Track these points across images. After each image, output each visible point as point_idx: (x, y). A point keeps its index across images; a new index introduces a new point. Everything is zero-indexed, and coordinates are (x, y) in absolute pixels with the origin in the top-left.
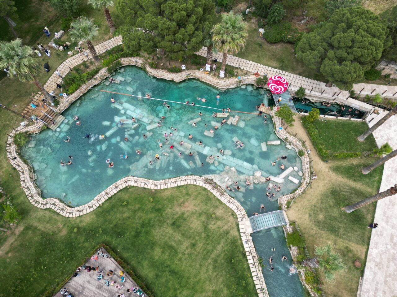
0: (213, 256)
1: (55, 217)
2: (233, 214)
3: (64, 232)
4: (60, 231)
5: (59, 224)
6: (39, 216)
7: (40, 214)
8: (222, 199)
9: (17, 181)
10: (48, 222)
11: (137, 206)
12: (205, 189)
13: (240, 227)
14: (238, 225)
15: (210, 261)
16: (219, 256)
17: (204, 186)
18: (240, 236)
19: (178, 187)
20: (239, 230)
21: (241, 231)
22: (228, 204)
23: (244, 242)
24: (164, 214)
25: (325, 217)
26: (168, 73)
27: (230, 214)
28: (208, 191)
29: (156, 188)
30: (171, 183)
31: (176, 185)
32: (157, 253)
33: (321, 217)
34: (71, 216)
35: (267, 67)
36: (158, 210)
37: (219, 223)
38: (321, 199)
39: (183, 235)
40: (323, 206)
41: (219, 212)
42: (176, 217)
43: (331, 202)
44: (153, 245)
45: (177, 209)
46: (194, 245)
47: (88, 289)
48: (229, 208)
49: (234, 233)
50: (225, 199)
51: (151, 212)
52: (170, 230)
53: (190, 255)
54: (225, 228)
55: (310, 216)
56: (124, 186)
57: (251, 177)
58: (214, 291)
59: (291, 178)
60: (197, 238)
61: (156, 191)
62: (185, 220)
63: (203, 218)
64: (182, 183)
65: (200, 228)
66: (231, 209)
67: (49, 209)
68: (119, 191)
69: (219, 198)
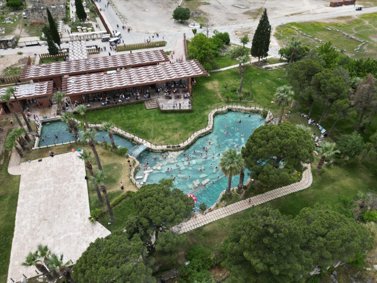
0: (152, 131)
4: (211, 106)
6: (222, 105)
10: (217, 106)
11: (196, 125)
18: (147, 141)
23: (144, 140)
24: (183, 129)
25: (113, 168)
31: (190, 138)
34: (213, 110)
35: (210, 222)
39: (169, 129)
42: (178, 131)
45: (180, 133)
46: (162, 129)
49: (150, 140)
51: (188, 126)
56: (208, 126)
59: (141, 177)
61: (195, 132)
64: (188, 140)
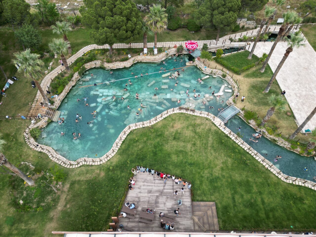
0: (209, 145)
1: (90, 168)
2: (207, 119)
3: (103, 174)
4: (99, 175)
5: (96, 171)
6: (77, 173)
7: (77, 171)
8: (196, 114)
9: (47, 159)
10: (87, 174)
11: (145, 139)
12: (182, 113)
13: (215, 123)
14: (213, 123)
15: (209, 148)
16: (213, 143)
17: (180, 112)
18: (219, 128)
19: (165, 118)
20: (215, 125)
21: (217, 125)
22: (200, 115)
23: (223, 130)
24: (165, 136)
25: (257, 100)
26: (121, 63)
27: (205, 119)
28: (184, 114)
29: (151, 125)
30: (159, 118)
31: (163, 118)
32: (174, 158)
33: (255, 100)
34: (101, 163)
35: (179, 42)
36: (160, 135)
37: (202, 127)
38: (249, 92)
39: (184, 142)
40: (253, 95)
41: (198, 121)
42: (173, 134)
43: (255, 92)
44: (169, 155)
45: (172, 130)
46: (194, 144)
47: (142, 197)
48: (202, 117)
49: (213, 128)
50: (197, 113)
51: (156, 138)
52: (174, 143)
53: (195, 150)
54: (207, 128)
55: (249, 102)
56: (129, 131)
57: (204, 99)
58: (223, 163)
59: (226, 91)
60: (194, 140)
61: (152, 126)
62: (180, 133)
63: (191, 128)
64: (166, 116)
65: (192, 134)
66: (204, 117)
67: (83, 165)
68: (128, 135)
69: (193, 114)
